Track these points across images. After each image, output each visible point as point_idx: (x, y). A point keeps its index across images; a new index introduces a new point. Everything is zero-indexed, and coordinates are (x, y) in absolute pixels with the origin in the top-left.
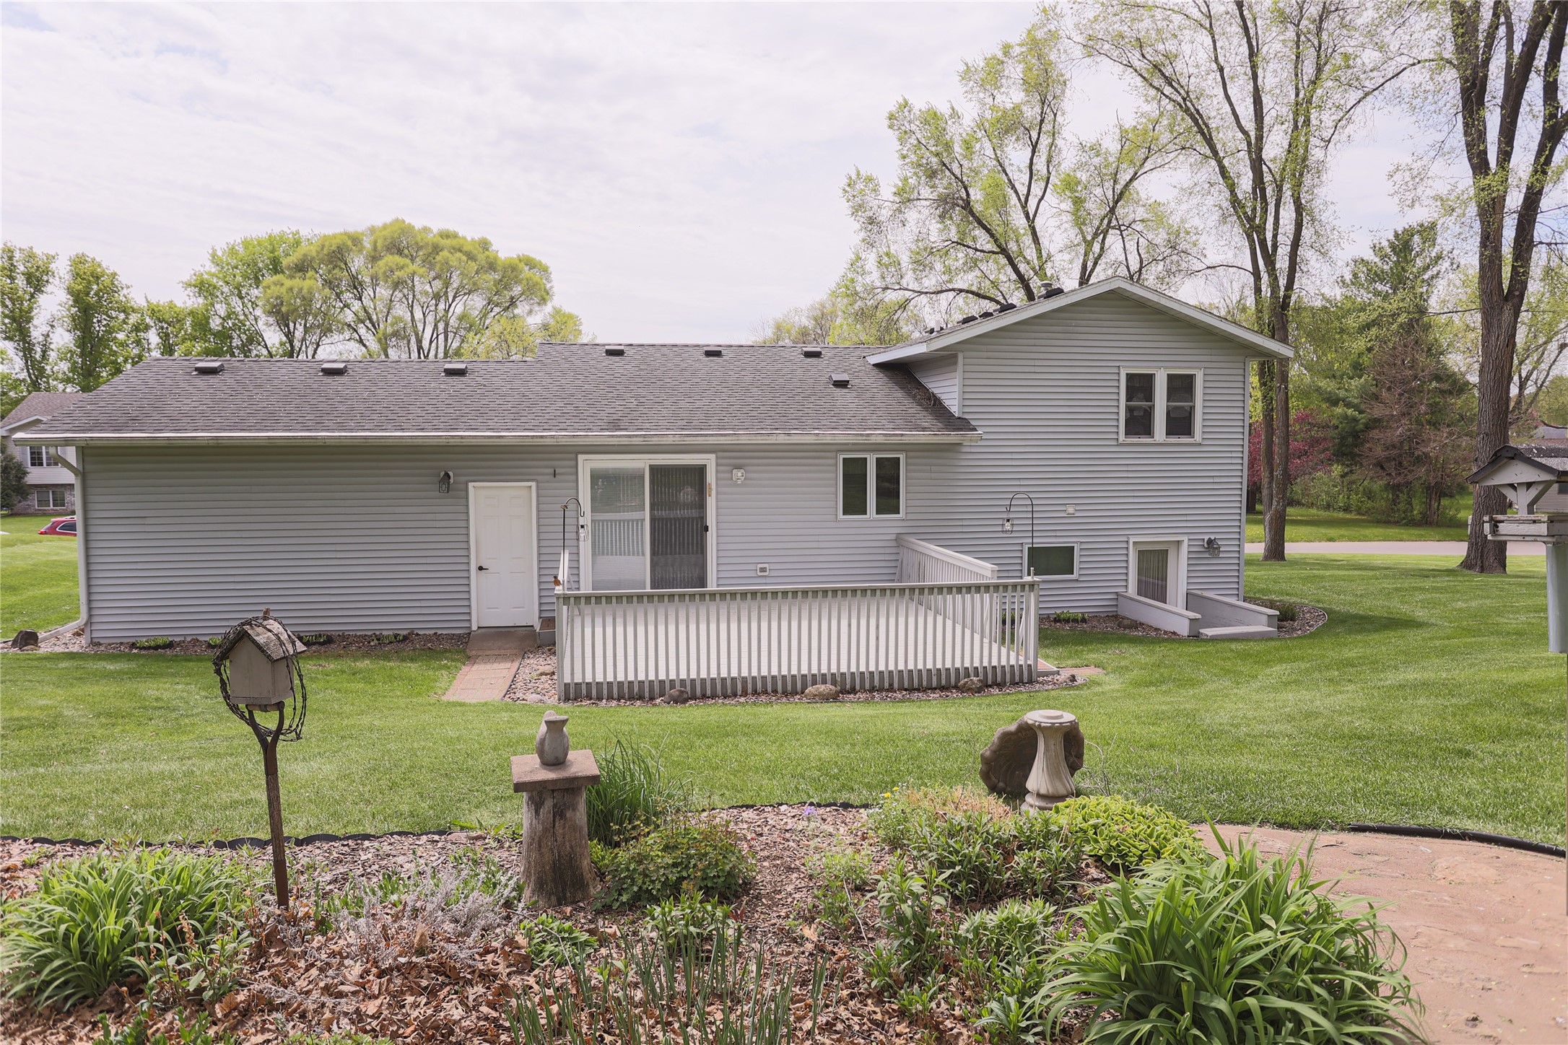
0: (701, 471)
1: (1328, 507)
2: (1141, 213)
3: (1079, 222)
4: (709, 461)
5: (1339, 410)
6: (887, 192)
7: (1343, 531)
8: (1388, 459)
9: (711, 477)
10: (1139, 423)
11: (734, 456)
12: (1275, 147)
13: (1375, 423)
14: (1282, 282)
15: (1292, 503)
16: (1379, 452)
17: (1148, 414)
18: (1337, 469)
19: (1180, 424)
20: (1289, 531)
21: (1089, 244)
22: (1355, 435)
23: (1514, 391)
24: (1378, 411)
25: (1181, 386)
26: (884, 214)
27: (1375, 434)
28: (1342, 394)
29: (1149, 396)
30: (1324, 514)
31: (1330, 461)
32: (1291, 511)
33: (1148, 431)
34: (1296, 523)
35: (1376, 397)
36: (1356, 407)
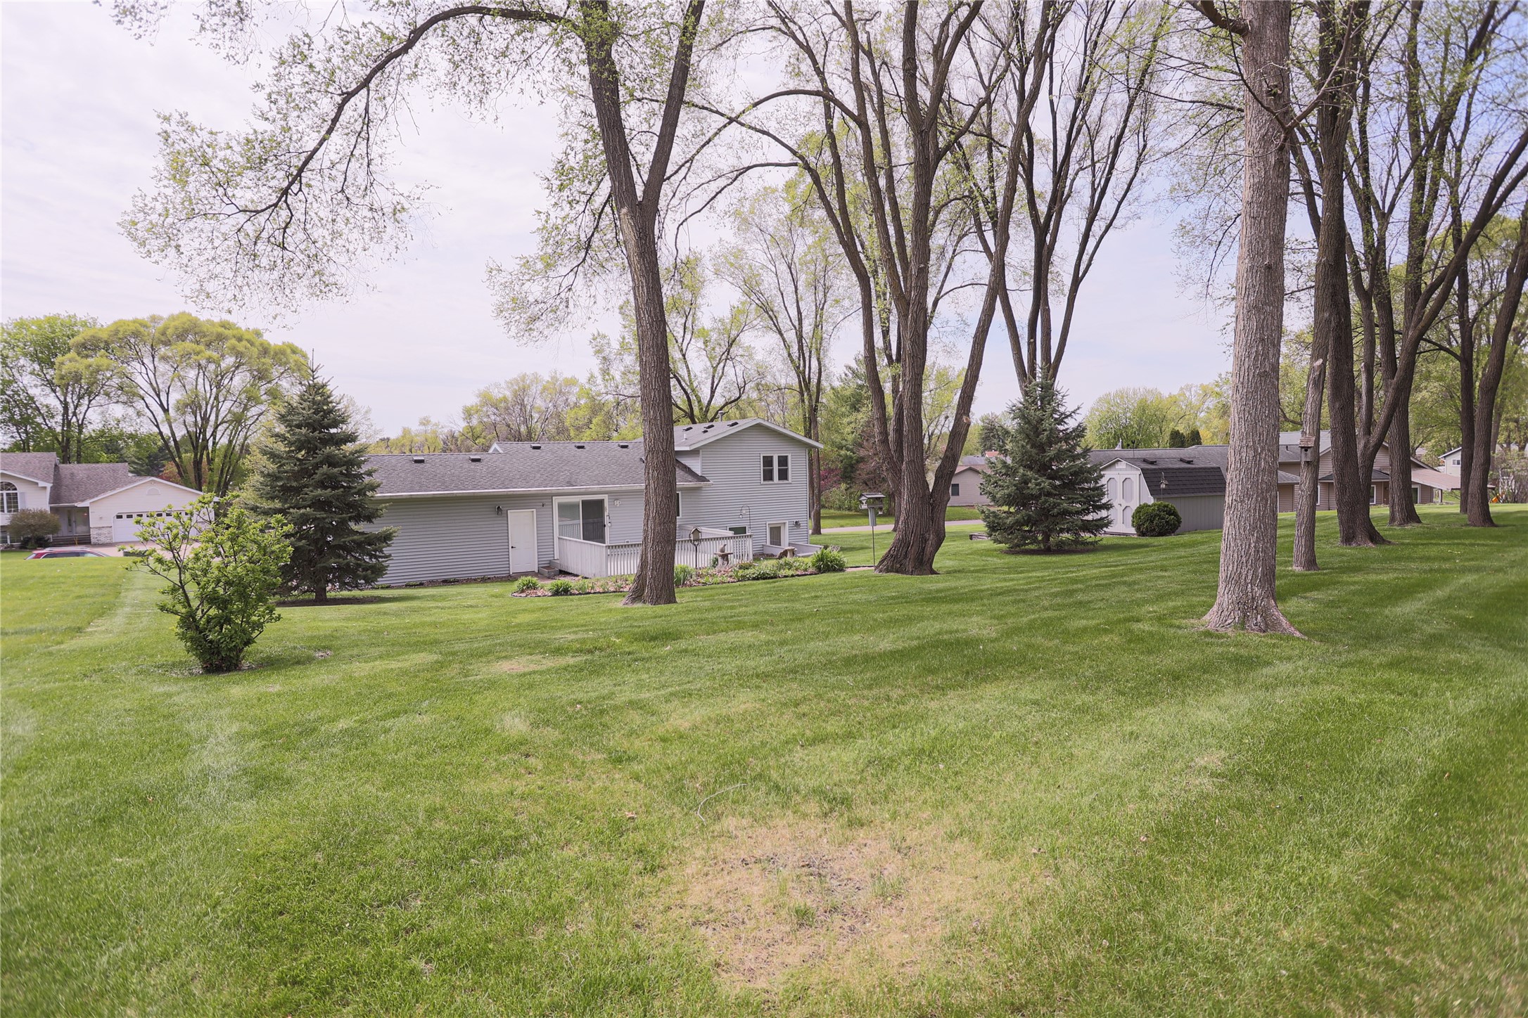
0: (602, 502)
1: (840, 508)
2: (741, 352)
3: (711, 358)
4: (605, 497)
5: (843, 452)
6: (615, 345)
7: (847, 521)
8: (869, 479)
9: (606, 504)
10: (768, 476)
11: (615, 495)
12: (807, 328)
13: (861, 460)
14: (814, 398)
15: (824, 507)
16: (864, 476)
17: (771, 471)
18: (843, 486)
19: (783, 475)
20: (823, 522)
21: (715, 369)
22: (852, 466)
23: (926, 441)
24: (862, 453)
25: (783, 461)
26: (612, 356)
27: (861, 465)
28: (844, 443)
29: (771, 465)
30: (838, 512)
31: (838, 483)
32: (823, 511)
33: (771, 479)
34: (825, 518)
35: (861, 445)
36: (851, 451)
